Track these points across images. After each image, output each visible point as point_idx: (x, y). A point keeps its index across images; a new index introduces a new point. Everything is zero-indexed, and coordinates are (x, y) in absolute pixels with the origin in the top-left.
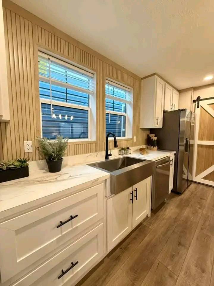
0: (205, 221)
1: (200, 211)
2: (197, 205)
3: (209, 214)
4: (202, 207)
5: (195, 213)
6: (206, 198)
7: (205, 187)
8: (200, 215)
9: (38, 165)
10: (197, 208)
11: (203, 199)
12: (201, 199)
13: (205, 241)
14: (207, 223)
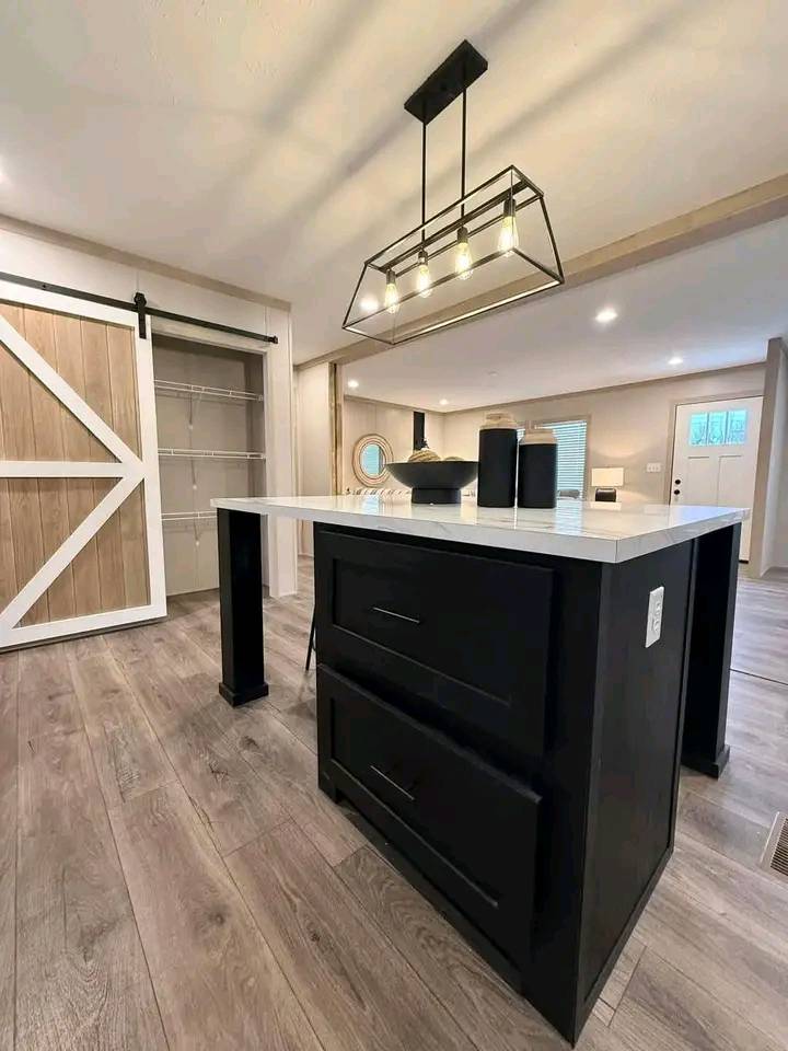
0: (114, 756)
1: (75, 739)
2: (53, 729)
3: (111, 727)
4: (70, 722)
5: (62, 761)
6: (64, 687)
7: (37, 654)
8: (84, 752)
10: (57, 739)
11: (59, 694)
12: (50, 698)
13: (157, 818)
14: (125, 758)
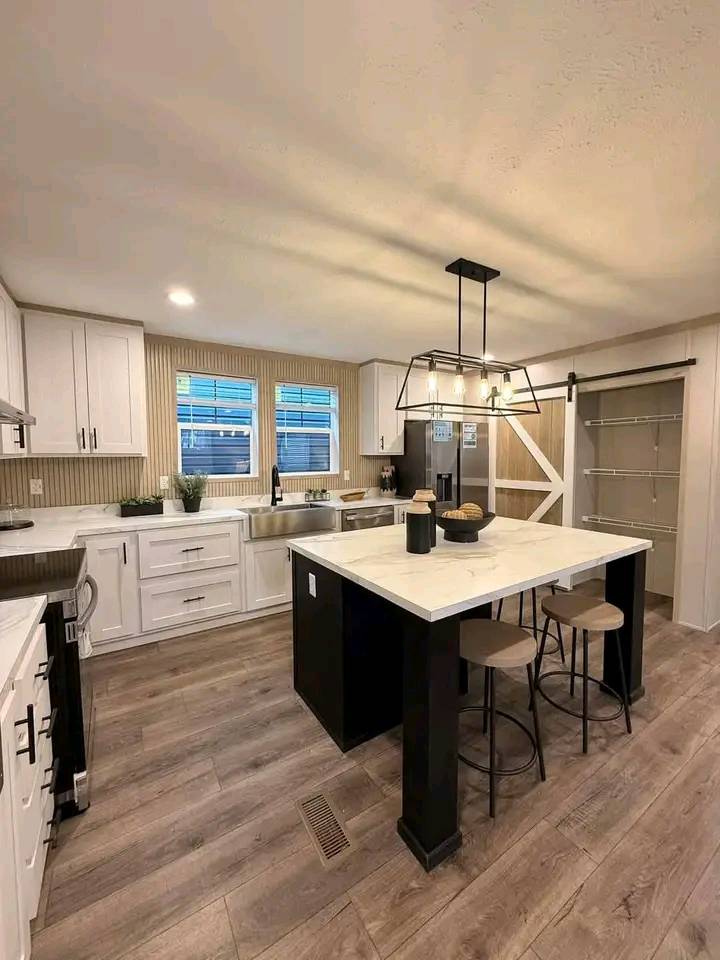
9: (175, 505)
